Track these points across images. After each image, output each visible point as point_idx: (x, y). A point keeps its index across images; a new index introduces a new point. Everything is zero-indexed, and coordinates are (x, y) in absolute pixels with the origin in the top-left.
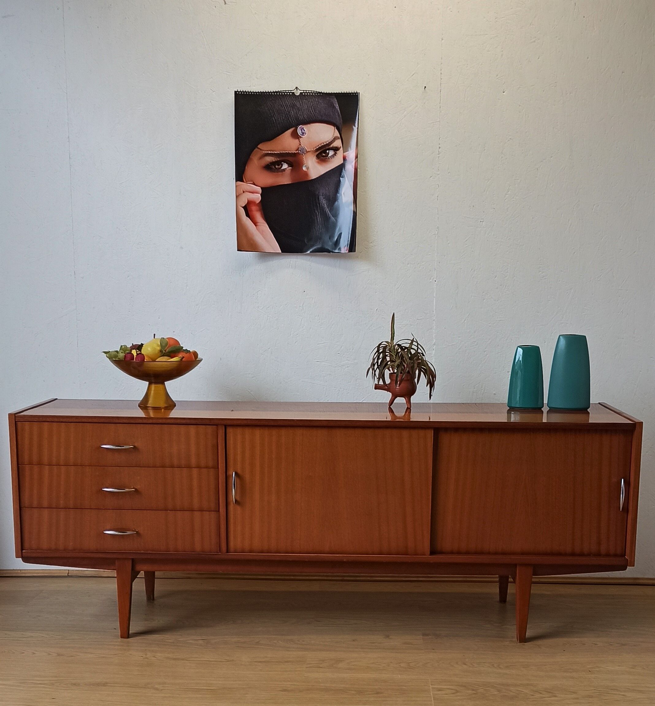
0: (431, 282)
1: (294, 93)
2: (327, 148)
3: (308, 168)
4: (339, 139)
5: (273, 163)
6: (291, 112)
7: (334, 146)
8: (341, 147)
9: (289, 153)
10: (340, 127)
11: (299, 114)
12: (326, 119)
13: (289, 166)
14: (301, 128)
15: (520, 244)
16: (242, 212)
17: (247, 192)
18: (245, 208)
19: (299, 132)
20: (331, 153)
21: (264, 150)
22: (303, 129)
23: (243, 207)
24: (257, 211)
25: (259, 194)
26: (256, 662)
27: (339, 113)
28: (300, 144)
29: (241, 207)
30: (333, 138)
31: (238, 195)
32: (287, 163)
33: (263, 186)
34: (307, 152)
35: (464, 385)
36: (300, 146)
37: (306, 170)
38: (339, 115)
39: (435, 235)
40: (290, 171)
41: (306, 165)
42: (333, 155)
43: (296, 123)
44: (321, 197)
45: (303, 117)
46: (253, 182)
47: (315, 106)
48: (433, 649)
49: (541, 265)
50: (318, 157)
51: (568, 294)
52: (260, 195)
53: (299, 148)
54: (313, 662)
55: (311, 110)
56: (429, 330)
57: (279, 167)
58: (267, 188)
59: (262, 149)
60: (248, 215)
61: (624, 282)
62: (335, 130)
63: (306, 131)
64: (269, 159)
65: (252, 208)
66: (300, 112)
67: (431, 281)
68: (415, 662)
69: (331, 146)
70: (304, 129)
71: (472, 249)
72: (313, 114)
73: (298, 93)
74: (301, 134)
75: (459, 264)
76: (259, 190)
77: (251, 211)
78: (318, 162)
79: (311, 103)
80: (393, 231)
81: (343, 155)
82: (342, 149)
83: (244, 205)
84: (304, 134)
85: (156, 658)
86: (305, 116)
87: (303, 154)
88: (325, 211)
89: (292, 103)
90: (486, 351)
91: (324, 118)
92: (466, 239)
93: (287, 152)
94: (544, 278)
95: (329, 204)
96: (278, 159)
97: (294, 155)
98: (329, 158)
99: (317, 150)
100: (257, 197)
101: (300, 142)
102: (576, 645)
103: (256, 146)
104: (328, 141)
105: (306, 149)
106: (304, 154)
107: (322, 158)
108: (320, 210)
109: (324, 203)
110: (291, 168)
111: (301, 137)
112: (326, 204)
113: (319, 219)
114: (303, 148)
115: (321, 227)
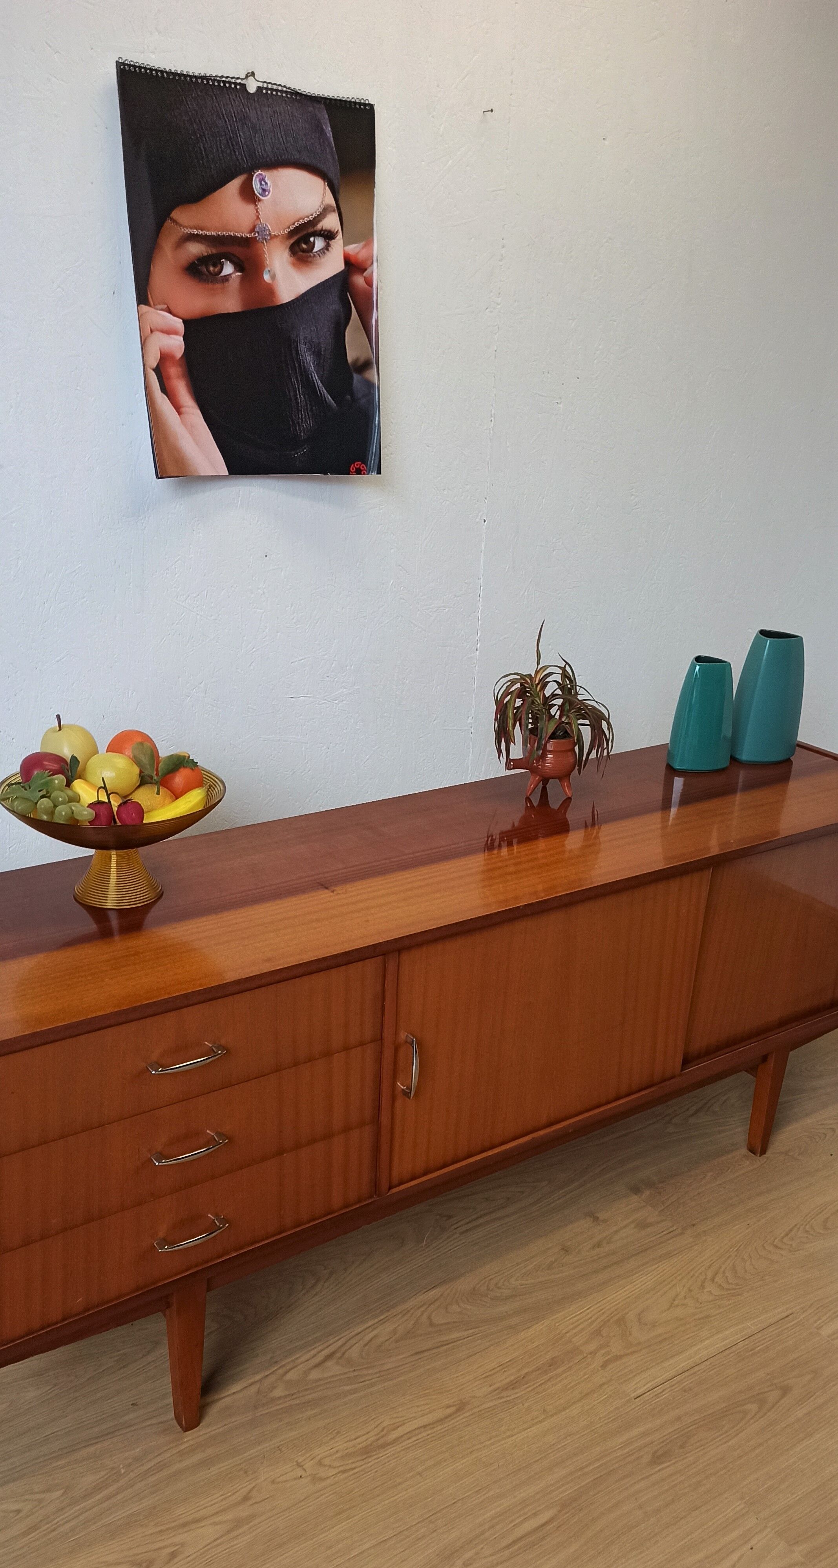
1: (245, 85)
2: (311, 230)
3: (273, 277)
4: (334, 211)
5: (203, 260)
6: (240, 135)
7: (324, 228)
8: (337, 232)
9: (236, 236)
10: (336, 182)
11: (255, 141)
12: (308, 160)
13: (236, 270)
14: (261, 177)
16: (155, 382)
17: (158, 331)
18: (158, 370)
19: (256, 185)
20: (319, 244)
21: (183, 227)
22: (263, 179)
24: (179, 378)
25: (180, 335)
26: (505, 1389)
27: (332, 149)
28: (258, 218)
29: (152, 369)
30: (322, 207)
31: (143, 336)
32: (232, 262)
34: (273, 237)
36: (258, 221)
37: (270, 281)
38: (332, 155)
40: (238, 281)
41: (269, 269)
42: (322, 249)
43: (249, 164)
44: (302, 347)
45: (265, 150)
46: (168, 307)
47: (286, 125)
48: (694, 1226)
50: (294, 250)
52: (181, 339)
53: (254, 227)
54: (593, 1346)
57: (217, 270)
58: (197, 320)
59: (181, 223)
60: (164, 389)
62: (325, 189)
63: (270, 187)
64: (195, 249)
65: (170, 370)
66: (259, 138)
68: (717, 1273)
69: (319, 226)
70: (265, 180)
72: (282, 142)
73: (252, 87)
74: (261, 191)
76: (179, 325)
77: (169, 378)
78: (294, 265)
79: (279, 117)
81: (344, 250)
82: (340, 236)
84: (267, 193)
86: (268, 148)
87: (264, 242)
88: (313, 380)
89: (242, 111)
91: (305, 157)
93: (230, 234)
95: (318, 364)
96: (214, 252)
97: (247, 243)
98: (314, 256)
99: (291, 234)
100: (176, 344)
101: (257, 212)
103: (169, 215)
104: (312, 215)
105: (270, 231)
106: (266, 242)
107: (301, 253)
108: (302, 375)
109: (309, 359)
110: (240, 274)
111: (260, 200)
112: (313, 364)
113: (301, 398)
114: (264, 228)
115: (305, 416)
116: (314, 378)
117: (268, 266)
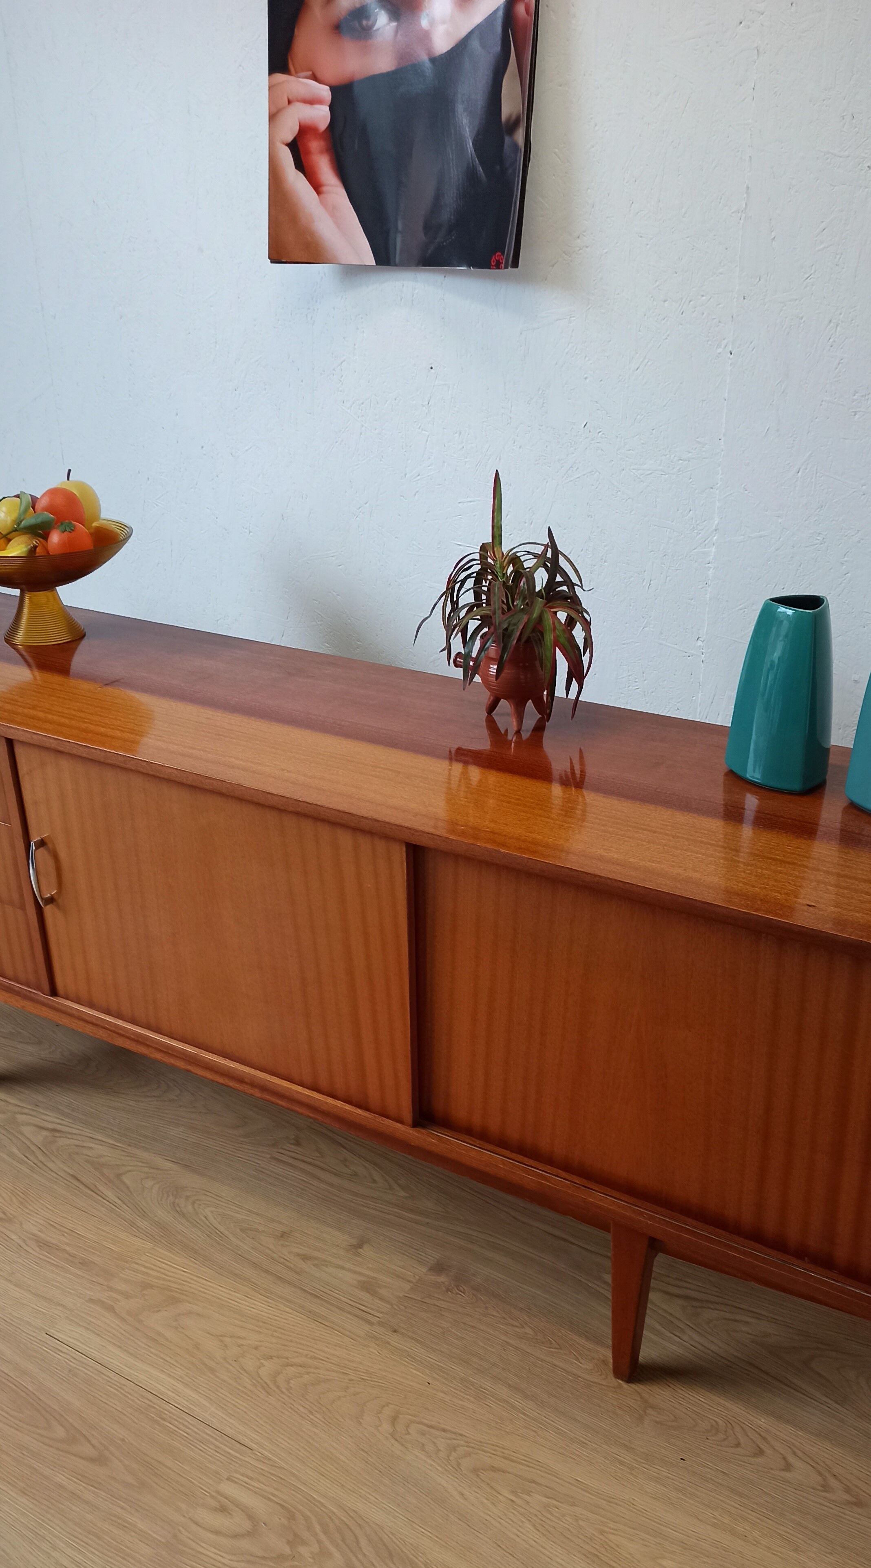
3: (432, 21)
5: (356, 13)
13: (390, 20)
16: (286, 157)
18: (293, 146)
23: (288, 145)
24: (321, 152)
29: (284, 144)
31: (274, 110)
32: (386, 10)
33: (334, 81)
37: (429, 28)
40: (392, 32)
41: (428, 10)
44: (459, 107)
46: (313, 73)
52: (327, 108)
56: (706, 489)
57: (369, 23)
58: (343, 86)
60: (301, 165)
65: (309, 144)
76: (325, 93)
83: (290, 138)
88: (466, 147)
108: (456, 143)
109: (465, 123)
110: (395, 24)
112: (469, 127)
113: (454, 172)
115: (457, 193)
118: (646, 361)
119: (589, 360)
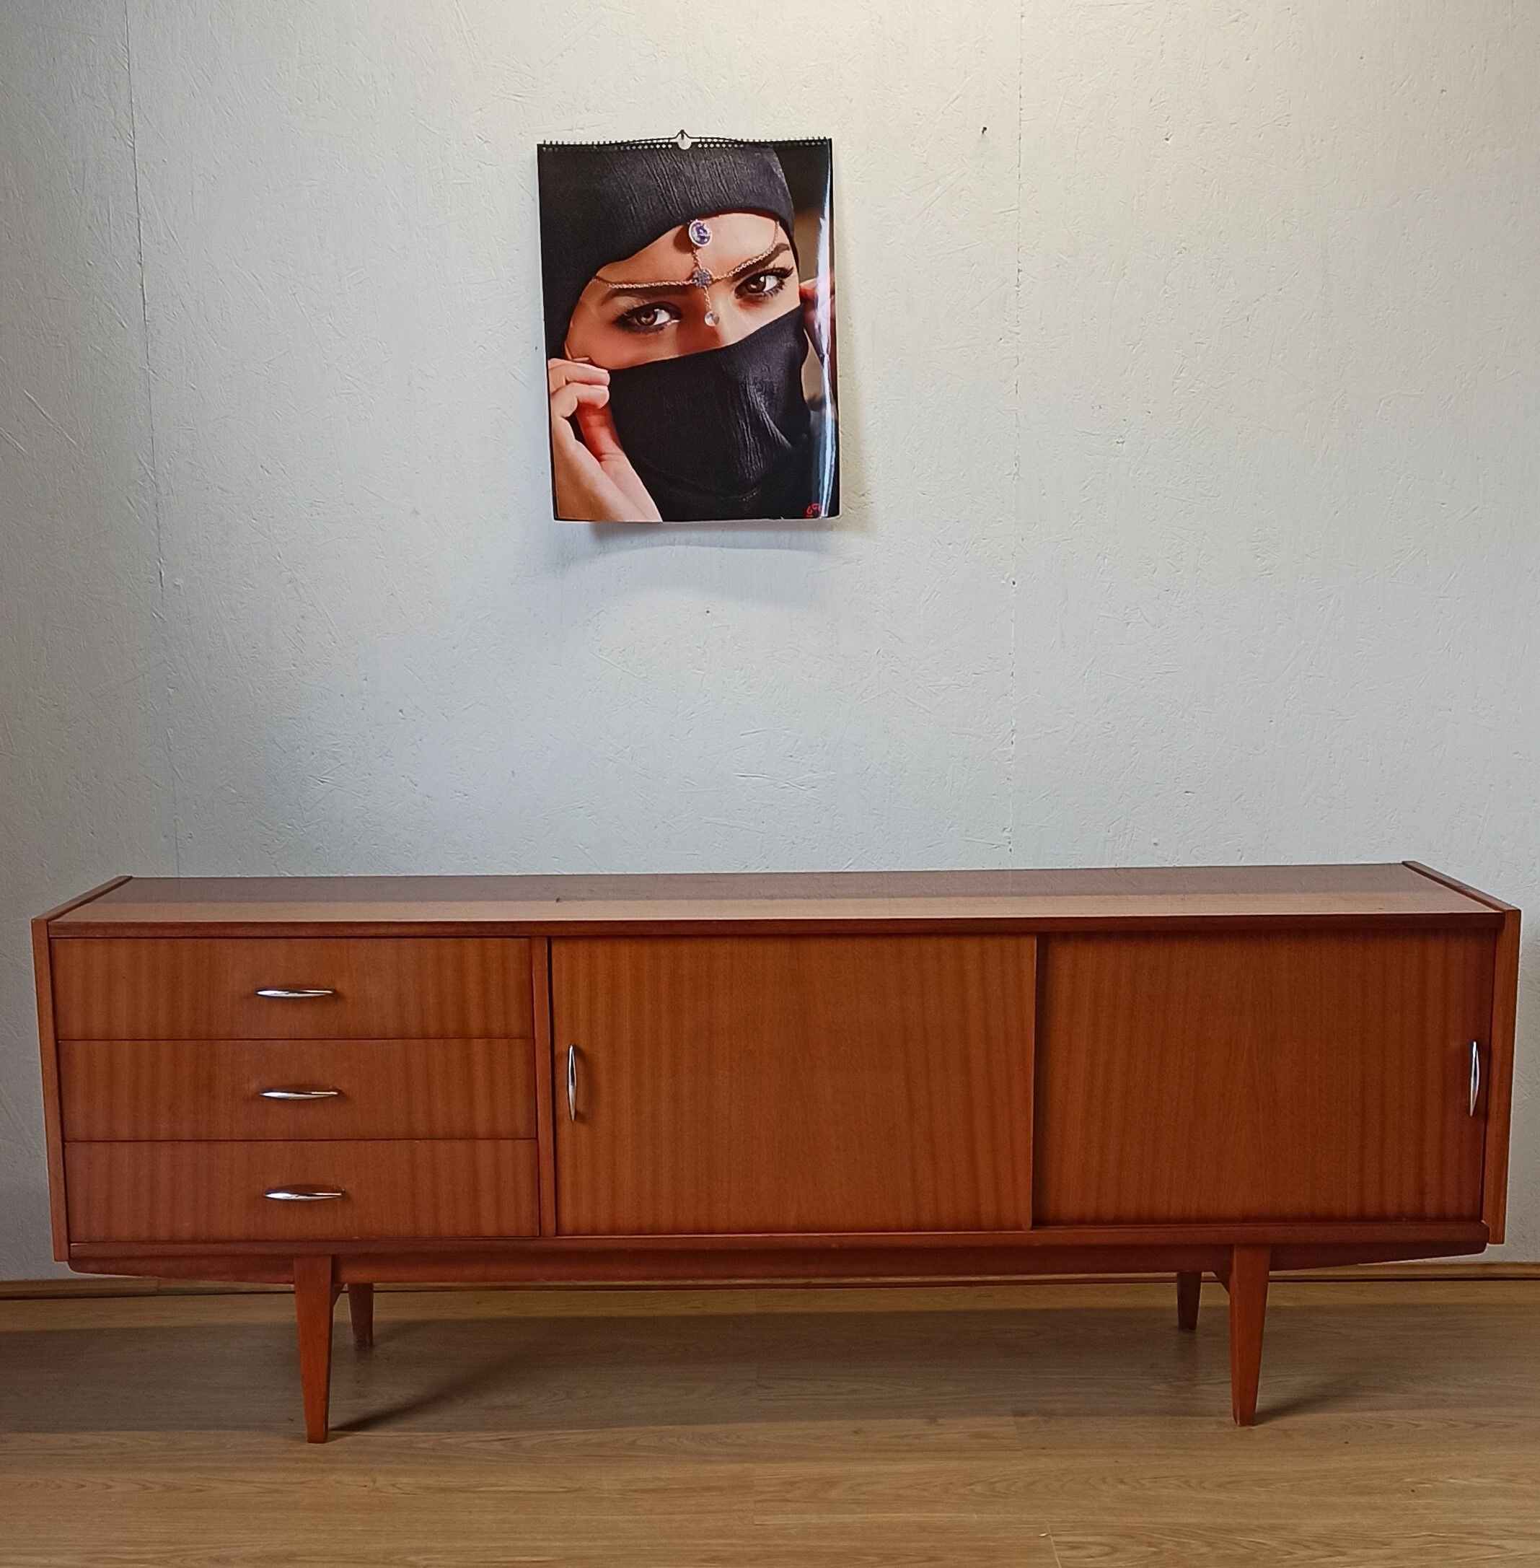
0: (1003, 584)
1: (676, 143)
2: (760, 270)
3: (717, 321)
4: (788, 249)
5: (634, 312)
6: (672, 189)
7: (776, 267)
8: (792, 269)
9: (671, 285)
10: (789, 221)
11: (691, 193)
12: (756, 204)
13: (672, 318)
14: (698, 226)
15: (1210, 494)
16: (566, 430)
17: (575, 381)
18: (572, 419)
19: (693, 235)
20: (771, 282)
21: (611, 283)
22: (702, 228)
23: (567, 419)
24: (601, 425)
25: (605, 385)
26: (635, 1491)
27: (784, 189)
28: (697, 265)
29: (563, 417)
30: (774, 246)
31: (551, 389)
32: (666, 310)
33: (612, 367)
34: (714, 282)
35: (1084, 825)
36: (697, 268)
37: (714, 325)
38: (785, 195)
39: (1012, 476)
40: (675, 328)
41: (711, 312)
42: (774, 287)
43: (685, 215)
44: (752, 389)
45: (702, 200)
46: (590, 359)
47: (728, 173)
48: (1044, 1449)
49: (1259, 541)
50: (739, 292)
51: (1322, 608)
52: (606, 388)
53: (693, 274)
54: (771, 1489)
55: (719, 184)
56: (1002, 697)
57: (649, 320)
58: (623, 370)
59: (608, 279)
60: (579, 436)
61: (1452, 577)
62: (776, 228)
63: (710, 234)
64: (625, 303)
65: (588, 418)
66: (694, 189)
67: (1003, 582)
68: (1006, 1480)
69: (771, 266)
70: (705, 227)
71: (1100, 507)
72: (723, 191)
73: (686, 144)
74: (699, 239)
75: (1069, 541)
76: (603, 376)
77: (588, 426)
78: (741, 306)
79: (719, 167)
80: (914, 468)
81: (800, 286)
82: (794, 272)
83: (569, 414)
84: (706, 240)
85: (399, 1488)
86: (706, 197)
87: (705, 287)
88: (763, 420)
89: (674, 167)
90: (1134, 743)
91: (752, 201)
92: (1085, 483)
93: (667, 283)
94: (1267, 572)
95: (770, 404)
96: (647, 303)
97: (684, 289)
98: (765, 295)
99: (737, 276)
100: (601, 394)
101: (695, 259)
102: (1372, 1427)
103: (593, 274)
104: (762, 255)
105: (711, 276)
106: (707, 287)
107: (750, 294)
108: (751, 418)
109: (759, 401)
110: (676, 321)
111: (698, 248)
112: (765, 404)
113: (750, 440)
114: (704, 273)
115: (755, 458)
116: (765, 419)
117: (710, 310)
118: (935, 593)
119: (879, 595)
